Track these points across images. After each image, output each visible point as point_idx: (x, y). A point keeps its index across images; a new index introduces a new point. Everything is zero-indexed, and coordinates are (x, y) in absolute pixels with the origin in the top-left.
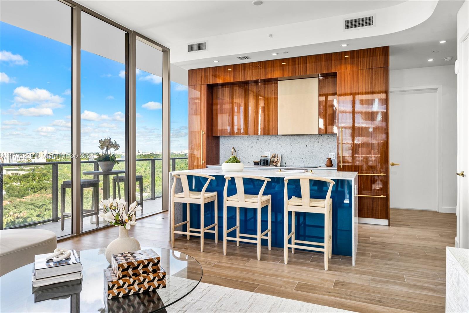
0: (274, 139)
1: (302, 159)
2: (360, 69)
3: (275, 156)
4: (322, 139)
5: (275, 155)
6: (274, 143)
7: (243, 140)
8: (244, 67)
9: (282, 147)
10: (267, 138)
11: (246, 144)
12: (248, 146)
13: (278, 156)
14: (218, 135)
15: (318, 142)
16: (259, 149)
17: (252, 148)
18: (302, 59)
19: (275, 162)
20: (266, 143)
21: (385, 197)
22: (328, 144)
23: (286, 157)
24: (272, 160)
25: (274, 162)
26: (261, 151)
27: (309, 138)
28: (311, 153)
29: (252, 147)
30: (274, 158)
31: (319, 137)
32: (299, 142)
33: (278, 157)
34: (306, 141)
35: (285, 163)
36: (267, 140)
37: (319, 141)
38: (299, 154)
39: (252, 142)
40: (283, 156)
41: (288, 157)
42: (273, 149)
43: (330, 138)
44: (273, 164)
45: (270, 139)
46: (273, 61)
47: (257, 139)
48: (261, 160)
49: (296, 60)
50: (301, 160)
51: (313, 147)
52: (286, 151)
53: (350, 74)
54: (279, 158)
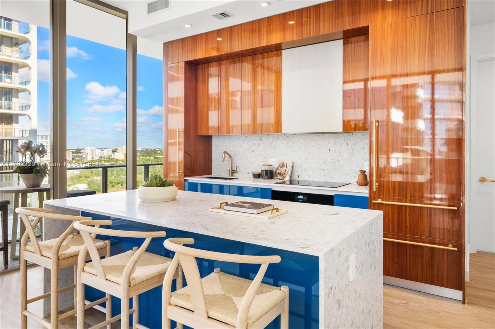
0: (283, 139)
1: (323, 170)
2: (409, 16)
3: (283, 166)
4: (353, 140)
5: (283, 163)
6: (282, 145)
7: (242, 140)
8: (231, 31)
9: (293, 151)
10: (273, 138)
11: (245, 146)
12: (248, 150)
13: (287, 165)
14: (210, 134)
15: (348, 145)
16: (262, 154)
17: (253, 152)
18: (312, 10)
19: (282, 175)
20: (271, 145)
21: (456, 249)
22: (363, 148)
23: (299, 167)
24: (278, 171)
25: (280, 175)
26: (265, 158)
27: (334, 137)
28: (336, 161)
29: (253, 151)
30: (281, 169)
31: (348, 136)
32: (318, 145)
33: (286, 167)
34: (328, 143)
35: (298, 176)
36: (273, 141)
37: (349, 143)
38: (319, 163)
39: (253, 144)
40: (295, 166)
41: (301, 167)
42: (281, 155)
44: (279, 178)
45: (277, 140)
46: (270, 19)
47: (260, 140)
48: (262, 171)
49: (304, 12)
50: (321, 173)
51: (340, 152)
52: (300, 158)
53: (391, 26)
54: (289, 169)
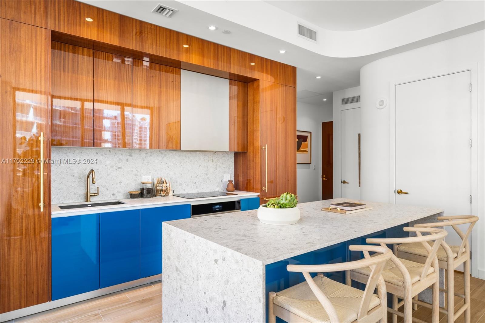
0: (158, 156)
1: (195, 183)
3: (162, 182)
4: (217, 158)
6: (157, 161)
7: (102, 155)
9: (168, 167)
10: (146, 154)
11: (107, 162)
12: (112, 167)
13: (166, 181)
15: (213, 162)
16: (132, 171)
17: (120, 170)
20: (144, 161)
22: (223, 164)
23: (174, 182)
24: (158, 188)
25: (162, 192)
26: (136, 175)
27: (203, 155)
28: (205, 175)
29: (119, 168)
30: (161, 185)
31: (213, 154)
32: (191, 161)
34: (199, 160)
35: (174, 191)
36: (146, 157)
37: (214, 160)
38: (192, 177)
39: (120, 159)
41: (177, 182)
42: (156, 171)
43: (224, 156)
44: (162, 194)
45: (151, 156)
47: (129, 155)
50: (194, 185)
51: (207, 167)
52: (175, 174)
54: (169, 185)
